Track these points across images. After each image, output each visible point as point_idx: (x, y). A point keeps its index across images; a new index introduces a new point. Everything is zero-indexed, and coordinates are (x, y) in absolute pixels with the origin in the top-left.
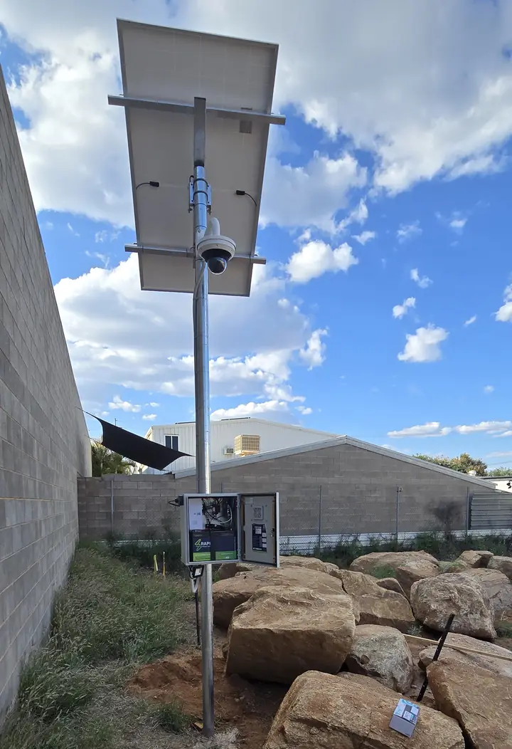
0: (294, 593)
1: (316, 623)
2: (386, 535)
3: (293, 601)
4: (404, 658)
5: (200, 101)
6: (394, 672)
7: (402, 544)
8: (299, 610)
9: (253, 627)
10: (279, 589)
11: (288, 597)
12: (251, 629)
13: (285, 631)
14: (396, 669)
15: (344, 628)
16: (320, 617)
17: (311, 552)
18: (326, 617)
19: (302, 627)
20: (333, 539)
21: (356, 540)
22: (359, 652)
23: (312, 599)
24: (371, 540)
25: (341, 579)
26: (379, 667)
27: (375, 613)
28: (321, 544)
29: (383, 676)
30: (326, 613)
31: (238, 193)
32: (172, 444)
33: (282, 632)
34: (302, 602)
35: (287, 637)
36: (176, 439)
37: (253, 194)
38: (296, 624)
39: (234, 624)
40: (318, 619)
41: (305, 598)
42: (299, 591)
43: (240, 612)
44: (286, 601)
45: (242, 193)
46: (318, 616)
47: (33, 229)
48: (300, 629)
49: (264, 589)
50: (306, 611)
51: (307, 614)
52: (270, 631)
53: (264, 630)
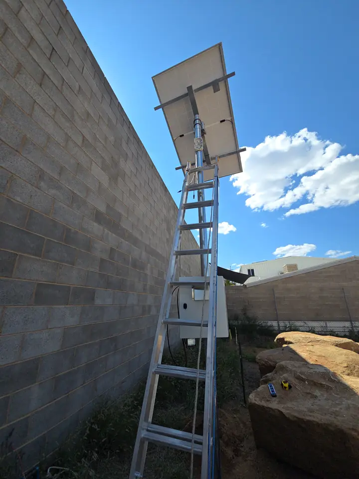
0: (312, 371)
1: (336, 414)
3: (311, 380)
5: (190, 88)
8: (317, 393)
9: (265, 405)
11: (305, 375)
12: (263, 406)
13: (299, 418)
16: (342, 406)
17: (348, 334)
18: (348, 408)
19: (317, 418)
23: (331, 381)
28: (354, 329)
30: (349, 402)
31: (221, 121)
32: (251, 273)
33: (295, 419)
34: (321, 384)
35: (302, 426)
36: (253, 270)
37: (229, 119)
38: (312, 411)
39: (250, 396)
40: (337, 409)
41: (324, 378)
42: (318, 371)
43: (266, 382)
44: (303, 380)
45: (224, 121)
46: (339, 404)
47: (159, 185)
48: (314, 419)
49: (283, 363)
50: (325, 395)
51: (327, 399)
52: (281, 412)
53: (276, 411)
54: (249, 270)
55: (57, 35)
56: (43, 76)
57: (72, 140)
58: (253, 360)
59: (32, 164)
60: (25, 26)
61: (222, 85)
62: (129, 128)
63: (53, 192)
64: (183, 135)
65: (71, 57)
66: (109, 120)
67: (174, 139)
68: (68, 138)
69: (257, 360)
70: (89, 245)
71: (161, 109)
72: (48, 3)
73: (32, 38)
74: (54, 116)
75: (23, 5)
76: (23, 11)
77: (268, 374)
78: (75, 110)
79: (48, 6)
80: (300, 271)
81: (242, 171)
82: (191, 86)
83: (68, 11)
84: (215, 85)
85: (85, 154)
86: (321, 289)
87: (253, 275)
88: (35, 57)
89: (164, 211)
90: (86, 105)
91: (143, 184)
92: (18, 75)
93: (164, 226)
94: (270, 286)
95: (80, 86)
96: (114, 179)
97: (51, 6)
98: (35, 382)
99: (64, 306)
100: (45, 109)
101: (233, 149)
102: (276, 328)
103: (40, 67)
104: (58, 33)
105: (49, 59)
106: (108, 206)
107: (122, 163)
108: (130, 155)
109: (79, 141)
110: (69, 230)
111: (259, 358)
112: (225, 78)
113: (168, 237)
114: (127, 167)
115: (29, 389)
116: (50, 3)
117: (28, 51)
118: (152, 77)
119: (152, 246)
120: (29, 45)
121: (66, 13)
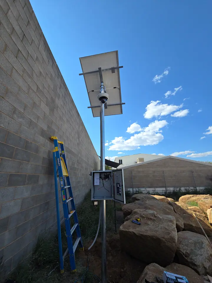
0: (148, 213)
1: (156, 231)
2: (192, 188)
3: (147, 217)
4: (209, 254)
5: (100, 69)
6: (205, 263)
7: (199, 192)
8: (149, 222)
9: (127, 230)
10: (141, 211)
11: (145, 215)
12: (126, 231)
13: (141, 234)
14: (205, 261)
15: (171, 237)
16: (159, 228)
17: (164, 194)
18: (161, 228)
19: (149, 233)
20: (171, 189)
21: (180, 190)
22: (184, 249)
23: (155, 217)
24: (186, 190)
25: (173, 206)
26: (195, 260)
27: (191, 224)
28: (167, 191)
29: (198, 266)
30: (162, 225)
31: (114, 88)
32: (121, 162)
33: (140, 235)
34: (151, 218)
35: (142, 238)
36: (121, 160)
37: (118, 87)
38: (147, 231)
39: (120, 227)
40: (157, 229)
41: (153, 216)
42: (150, 213)
43: (127, 220)
44: (144, 217)
45: (115, 88)
46: (158, 227)
47: (75, 112)
48: (148, 234)
49: (136, 210)
50: (153, 223)
51: (153, 225)
52: (134, 233)
53: (132, 232)
54: (119, 160)
55: (27, 26)
56: (18, 51)
57: (32, 89)
58: (121, 210)
59: (10, 104)
60: (10, 21)
61: (116, 71)
62: (61, 79)
63: (21, 120)
64: (93, 91)
65: (33, 39)
66: (51, 75)
67: (89, 92)
68: (29, 88)
69: (122, 209)
70: (37, 150)
71: (83, 76)
72: (23, 7)
73: (13, 29)
74: (23, 75)
75: (10, 8)
76: (10, 13)
77: (128, 216)
78: (34, 71)
79: (23, 8)
80: (145, 162)
81: (122, 114)
82: (101, 68)
83: (33, 11)
84: (113, 70)
85: (38, 96)
86: (154, 172)
87: (122, 164)
88: (14, 40)
89: (77, 127)
90: (40, 67)
91: (67, 112)
92: (5, 52)
93: (77, 136)
94: (130, 170)
95: (37, 57)
96: (52, 110)
97: (24, 8)
98: (6, 230)
99: (22, 186)
100: (18, 72)
101: (118, 102)
102: (132, 192)
103: (17, 46)
104: (27, 25)
105: (22, 41)
106: (48, 127)
107: (57, 100)
108: (61, 95)
109: (35, 89)
110: (27, 142)
111: (123, 209)
112: (118, 68)
113: (78, 142)
114: (59, 102)
115: (4, 234)
116: (24, 7)
117: (11, 37)
118: (79, 58)
119: (69, 148)
120: (12, 33)
121: (32, 12)
